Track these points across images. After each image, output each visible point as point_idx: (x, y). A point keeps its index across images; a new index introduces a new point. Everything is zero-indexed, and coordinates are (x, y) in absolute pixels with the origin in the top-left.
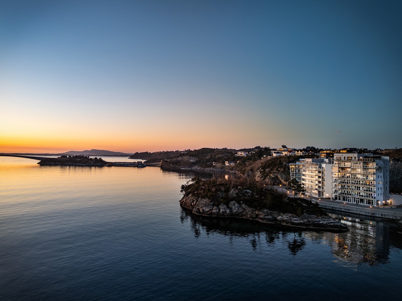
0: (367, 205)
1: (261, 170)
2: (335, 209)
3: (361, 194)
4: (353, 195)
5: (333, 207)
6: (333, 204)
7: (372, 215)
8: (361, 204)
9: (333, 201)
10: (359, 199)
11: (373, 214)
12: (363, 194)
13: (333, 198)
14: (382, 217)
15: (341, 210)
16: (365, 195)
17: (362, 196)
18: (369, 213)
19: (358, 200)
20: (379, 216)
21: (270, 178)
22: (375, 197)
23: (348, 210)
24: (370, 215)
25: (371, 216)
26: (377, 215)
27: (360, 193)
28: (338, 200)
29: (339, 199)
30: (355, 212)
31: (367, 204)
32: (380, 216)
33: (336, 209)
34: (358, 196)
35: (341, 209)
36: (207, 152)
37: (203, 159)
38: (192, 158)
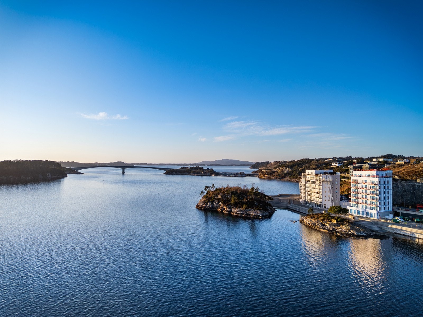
36: (304, 162)
37: (296, 170)
38: (287, 169)
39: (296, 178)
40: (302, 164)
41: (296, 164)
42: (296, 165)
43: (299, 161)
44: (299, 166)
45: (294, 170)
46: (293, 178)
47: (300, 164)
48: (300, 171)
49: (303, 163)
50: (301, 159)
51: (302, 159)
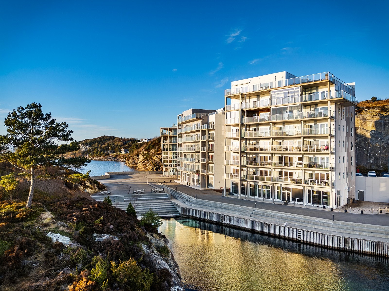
0: (312, 204)
1: (145, 153)
2: (230, 221)
3: (295, 177)
4: (274, 181)
5: (223, 217)
6: (225, 208)
7: (343, 246)
8: (296, 202)
9: (229, 196)
10: (288, 189)
11: (347, 241)
12: (301, 177)
13: (229, 190)
14: (380, 252)
15: (244, 225)
16: (306, 179)
17: (299, 182)
18: (332, 238)
19: (286, 192)
20: (368, 250)
21: (152, 162)
22: (333, 184)
23: (267, 225)
24: (337, 245)
25: (340, 250)
26: (362, 248)
27: (291, 174)
28: (239, 196)
29: (243, 192)
30: (286, 234)
31: (309, 202)
32: (373, 251)
33: (232, 223)
34: (289, 182)
35: (246, 222)
36: (106, 139)
37: (97, 147)
38: (85, 146)
39: (101, 156)
40: (103, 142)
41: (96, 141)
42: (96, 143)
43: (99, 138)
44: (99, 144)
45: (95, 148)
46: (96, 156)
47: (100, 141)
48: (102, 149)
49: (104, 140)
50: (101, 137)
51: (103, 136)
